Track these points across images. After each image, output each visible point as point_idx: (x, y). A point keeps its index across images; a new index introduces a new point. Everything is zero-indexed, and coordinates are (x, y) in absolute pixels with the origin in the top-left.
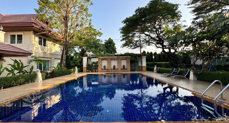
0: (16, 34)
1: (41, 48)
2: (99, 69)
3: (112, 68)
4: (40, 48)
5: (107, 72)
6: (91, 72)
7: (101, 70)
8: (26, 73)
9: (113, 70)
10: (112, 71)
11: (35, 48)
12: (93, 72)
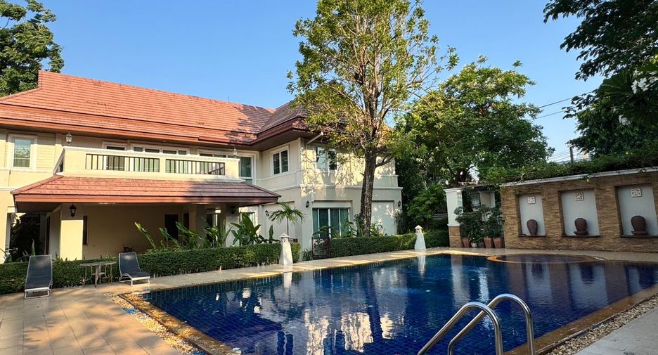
0: (279, 150)
1: (323, 176)
2: (510, 235)
3: (572, 230)
4: (320, 176)
5: (546, 248)
6: (478, 247)
7: (517, 241)
8: (263, 243)
9: (574, 243)
10: (568, 248)
11: (306, 180)
12: (485, 247)
